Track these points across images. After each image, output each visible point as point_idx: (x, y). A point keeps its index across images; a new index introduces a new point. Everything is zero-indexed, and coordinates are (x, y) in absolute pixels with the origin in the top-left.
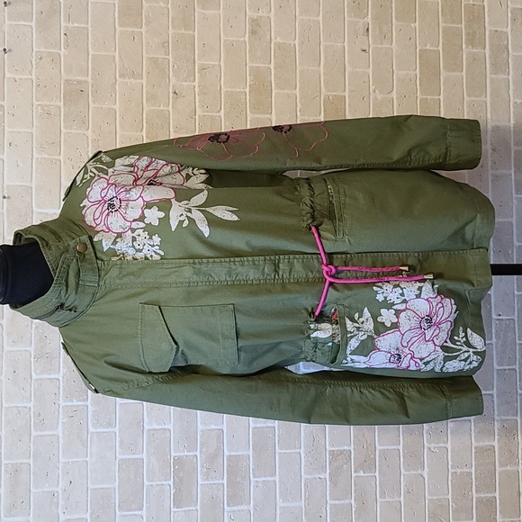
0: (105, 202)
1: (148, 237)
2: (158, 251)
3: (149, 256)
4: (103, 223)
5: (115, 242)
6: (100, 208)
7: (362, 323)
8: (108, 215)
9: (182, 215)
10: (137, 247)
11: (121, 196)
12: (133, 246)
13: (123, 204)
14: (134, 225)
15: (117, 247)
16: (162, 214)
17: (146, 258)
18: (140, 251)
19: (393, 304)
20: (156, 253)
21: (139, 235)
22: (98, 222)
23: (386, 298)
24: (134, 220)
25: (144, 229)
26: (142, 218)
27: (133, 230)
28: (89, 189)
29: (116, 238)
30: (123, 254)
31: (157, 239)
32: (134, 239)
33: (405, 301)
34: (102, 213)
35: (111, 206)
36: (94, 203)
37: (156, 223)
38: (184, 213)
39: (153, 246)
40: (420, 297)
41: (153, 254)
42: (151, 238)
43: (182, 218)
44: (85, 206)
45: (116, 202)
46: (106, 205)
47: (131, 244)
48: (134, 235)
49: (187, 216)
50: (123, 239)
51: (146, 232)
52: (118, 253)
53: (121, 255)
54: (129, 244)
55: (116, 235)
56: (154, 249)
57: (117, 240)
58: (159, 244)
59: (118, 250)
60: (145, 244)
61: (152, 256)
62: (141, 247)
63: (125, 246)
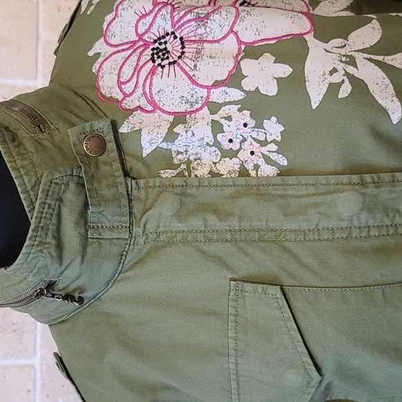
0: (146, 45)
1: (252, 123)
2: (274, 157)
3: (250, 166)
4: (139, 91)
5: (171, 136)
6: (134, 58)
8: (153, 72)
9: (334, 71)
10: (226, 145)
11: (186, 32)
12: (217, 144)
13: (190, 49)
14: (217, 95)
15: (177, 146)
16: (285, 70)
17: (244, 173)
20: (268, 160)
21: (229, 118)
22: (128, 88)
24: (217, 84)
25: (243, 105)
28: (109, 18)
29: (173, 125)
30: (189, 162)
31: (274, 128)
34: (137, 70)
35: (160, 53)
36: (119, 48)
37: (271, 89)
38: (340, 66)
39: (264, 143)
41: (261, 161)
43: (336, 78)
44: (98, 55)
45: (173, 46)
46: (149, 52)
47: (210, 139)
48: (216, 117)
49: (347, 74)
50: (190, 127)
51: (247, 113)
52: (176, 161)
53: (183, 166)
54: (206, 140)
55: (171, 118)
56: (264, 150)
57: (175, 130)
58: (279, 139)
59: (179, 153)
60: (244, 140)
61: (257, 167)
62: (235, 146)
63: (197, 144)
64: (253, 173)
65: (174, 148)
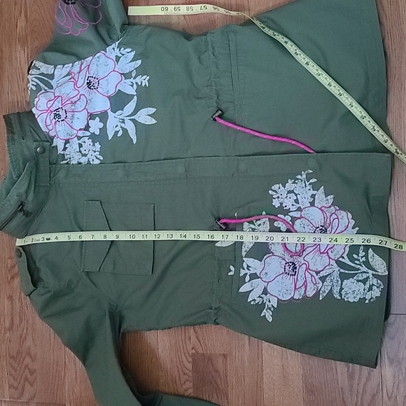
0: (51, 112)
1: (92, 144)
2: (98, 156)
3: (91, 160)
5: (65, 148)
7: (259, 225)
8: (55, 123)
9: (117, 126)
10: (84, 152)
11: (67, 108)
12: (80, 151)
13: (69, 115)
15: (67, 152)
16: (101, 125)
17: (89, 162)
18: (86, 155)
19: (289, 211)
21: (85, 142)
23: (281, 204)
24: (81, 130)
25: (90, 137)
26: (87, 128)
27: (79, 138)
28: (36, 100)
29: (65, 144)
30: (70, 158)
31: (98, 146)
32: (80, 146)
33: (299, 209)
35: (57, 116)
36: (43, 112)
37: (97, 133)
38: (119, 124)
39: (95, 152)
40: (314, 206)
41: (95, 158)
42: (94, 145)
43: (117, 129)
45: (62, 113)
46: (53, 115)
47: (78, 150)
48: (80, 142)
49: (121, 127)
50: (72, 145)
51: (91, 140)
52: (66, 158)
53: (68, 160)
55: (64, 141)
56: (95, 154)
57: (66, 146)
58: (99, 150)
59: (67, 155)
60: (89, 150)
61: (93, 160)
62: (86, 152)
63: (73, 151)
64: (92, 162)
65: (65, 153)
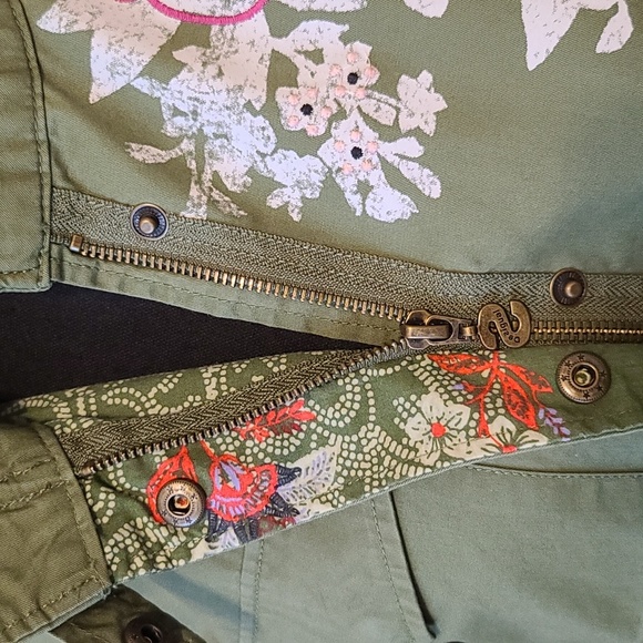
1: (369, 76)
2: (411, 171)
3: (348, 184)
5: (164, 64)
10: (294, 120)
12: (271, 111)
15: (177, 93)
18: (306, 145)
20: (395, 179)
21: (317, 56)
29: (176, 41)
30: (200, 138)
31: (421, 99)
41: (377, 177)
47: (258, 95)
50: (217, 59)
51: (364, 49)
52: (170, 130)
53: (187, 145)
54: (248, 94)
55: (173, 24)
56: (389, 150)
57: (178, 55)
58: (430, 129)
59: (177, 112)
60: (341, 114)
61: (364, 189)
62: (315, 125)
63: (222, 99)
65: (167, 99)
